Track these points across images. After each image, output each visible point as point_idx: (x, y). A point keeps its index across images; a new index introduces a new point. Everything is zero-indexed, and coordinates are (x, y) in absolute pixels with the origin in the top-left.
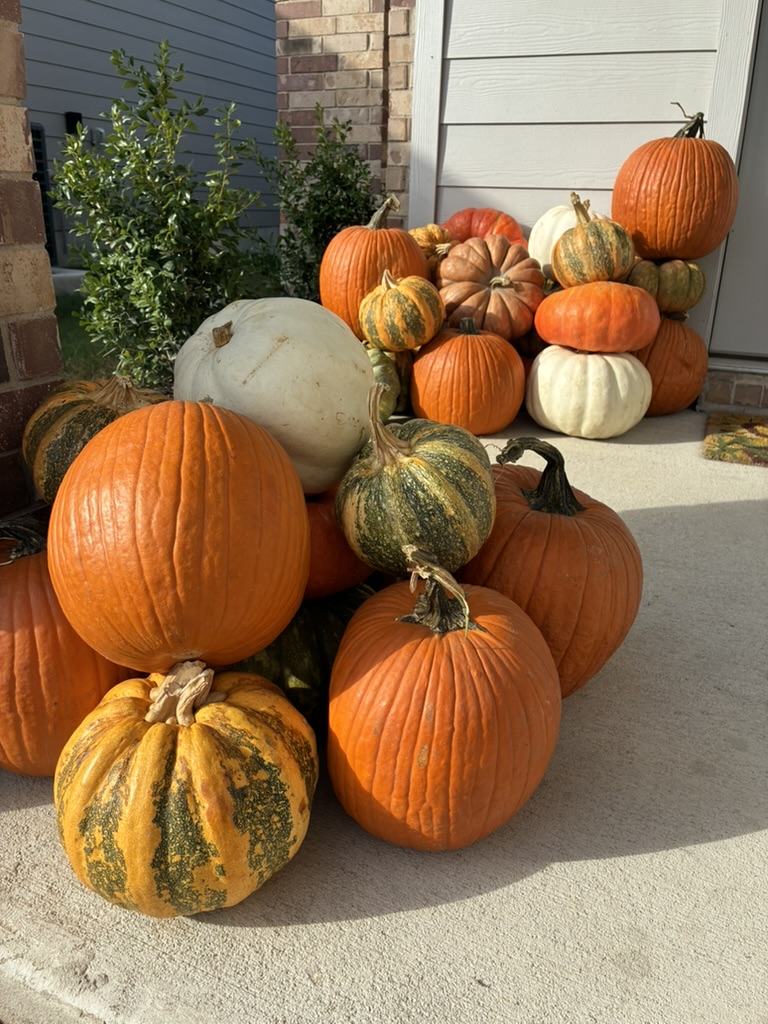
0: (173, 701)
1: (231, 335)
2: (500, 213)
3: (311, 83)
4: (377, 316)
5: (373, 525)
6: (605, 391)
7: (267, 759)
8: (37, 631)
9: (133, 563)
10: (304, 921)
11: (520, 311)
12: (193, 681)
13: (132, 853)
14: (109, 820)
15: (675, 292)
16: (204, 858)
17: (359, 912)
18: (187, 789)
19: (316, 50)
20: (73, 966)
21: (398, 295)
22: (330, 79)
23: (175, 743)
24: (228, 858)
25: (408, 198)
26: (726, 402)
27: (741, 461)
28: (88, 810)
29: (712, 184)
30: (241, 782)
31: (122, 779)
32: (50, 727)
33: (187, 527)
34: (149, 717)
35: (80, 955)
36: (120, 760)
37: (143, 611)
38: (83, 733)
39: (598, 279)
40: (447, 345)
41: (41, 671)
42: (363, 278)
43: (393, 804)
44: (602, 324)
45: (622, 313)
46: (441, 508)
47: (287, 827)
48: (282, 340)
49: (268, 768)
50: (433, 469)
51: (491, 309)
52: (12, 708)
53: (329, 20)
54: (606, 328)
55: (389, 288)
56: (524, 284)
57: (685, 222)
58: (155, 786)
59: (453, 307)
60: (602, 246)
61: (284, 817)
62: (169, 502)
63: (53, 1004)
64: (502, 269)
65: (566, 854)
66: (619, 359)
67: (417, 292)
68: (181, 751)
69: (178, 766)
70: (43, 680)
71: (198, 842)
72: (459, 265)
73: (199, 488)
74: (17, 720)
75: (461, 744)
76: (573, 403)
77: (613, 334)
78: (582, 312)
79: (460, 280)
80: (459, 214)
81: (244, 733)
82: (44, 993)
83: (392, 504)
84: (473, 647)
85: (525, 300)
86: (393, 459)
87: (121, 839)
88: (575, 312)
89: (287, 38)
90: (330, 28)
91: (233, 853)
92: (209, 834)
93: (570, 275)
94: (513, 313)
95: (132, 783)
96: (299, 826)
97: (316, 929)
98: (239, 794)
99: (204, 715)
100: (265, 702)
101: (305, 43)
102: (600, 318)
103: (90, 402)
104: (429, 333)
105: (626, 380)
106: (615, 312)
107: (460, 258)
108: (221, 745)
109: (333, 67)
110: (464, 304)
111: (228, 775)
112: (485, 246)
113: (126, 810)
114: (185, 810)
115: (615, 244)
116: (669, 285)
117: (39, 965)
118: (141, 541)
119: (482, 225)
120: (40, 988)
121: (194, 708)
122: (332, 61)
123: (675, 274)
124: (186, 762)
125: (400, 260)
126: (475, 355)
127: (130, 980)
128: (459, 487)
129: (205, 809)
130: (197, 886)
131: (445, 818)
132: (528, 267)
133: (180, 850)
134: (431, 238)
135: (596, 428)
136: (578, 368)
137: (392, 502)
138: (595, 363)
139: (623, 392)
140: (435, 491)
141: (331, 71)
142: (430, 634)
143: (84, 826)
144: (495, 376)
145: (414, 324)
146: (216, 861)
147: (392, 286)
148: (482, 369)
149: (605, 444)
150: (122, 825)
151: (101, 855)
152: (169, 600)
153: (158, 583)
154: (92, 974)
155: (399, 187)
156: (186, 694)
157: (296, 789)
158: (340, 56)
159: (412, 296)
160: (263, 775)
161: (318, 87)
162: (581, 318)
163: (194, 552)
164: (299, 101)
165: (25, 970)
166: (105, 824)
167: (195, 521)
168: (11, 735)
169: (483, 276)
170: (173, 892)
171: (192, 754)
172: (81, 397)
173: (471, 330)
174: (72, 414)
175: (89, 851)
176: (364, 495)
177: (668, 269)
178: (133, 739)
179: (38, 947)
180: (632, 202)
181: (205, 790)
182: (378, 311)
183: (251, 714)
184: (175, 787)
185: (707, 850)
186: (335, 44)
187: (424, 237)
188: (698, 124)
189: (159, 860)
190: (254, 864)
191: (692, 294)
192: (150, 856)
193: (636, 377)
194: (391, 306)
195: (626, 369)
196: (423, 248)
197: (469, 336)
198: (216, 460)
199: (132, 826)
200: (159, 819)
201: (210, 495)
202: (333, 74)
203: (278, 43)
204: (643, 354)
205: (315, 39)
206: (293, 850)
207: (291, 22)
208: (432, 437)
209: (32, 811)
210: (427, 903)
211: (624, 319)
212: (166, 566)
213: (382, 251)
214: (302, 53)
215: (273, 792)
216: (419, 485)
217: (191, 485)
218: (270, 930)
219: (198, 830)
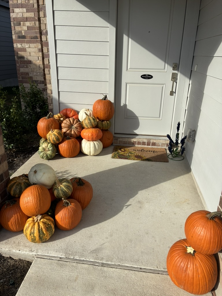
0: (38, 219)
1: (36, 172)
2: (73, 109)
3: (25, 66)
4: (50, 138)
5: (58, 194)
6: (94, 148)
7: (50, 224)
8: (18, 214)
9: (33, 206)
10: (55, 240)
11: (78, 133)
12: (40, 217)
13: (37, 236)
14: (33, 233)
15: (105, 127)
16: (44, 235)
17: (62, 238)
18: (42, 228)
19: (26, 59)
20: (30, 250)
21: (54, 134)
22: (30, 66)
23: (39, 224)
24: (47, 235)
25: (53, 105)
26: (117, 144)
27: (117, 158)
28: (31, 233)
29: (109, 109)
30: (47, 227)
31: (34, 229)
32: (20, 225)
33: (39, 201)
34: (35, 222)
35: (30, 249)
36: (33, 227)
37: (35, 211)
38: (27, 225)
39: (91, 128)
40: (64, 142)
41: (19, 219)
42: (46, 129)
43: (64, 226)
44: (92, 137)
45: (95, 135)
46: (66, 191)
47: (52, 230)
48: (44, 173)
49: (50, 225)
50: (65, 187)
51: (72, 133)
52: (16, 224)
53: (28, 53)
54: (93, 137)
55: (52, 132)
56: (78, 128)
57: (105, 116)
58: (38, 229)
59: (65, 133)
60: (91, 122)
61: (52, 229)
62: (37, 199)
63: (29, 255)
64: (74, 125)
65: (84, 228)
66: (96, 142)
67: (58, 134)
68: (40, 225)
69: (40, 226)
70: (19, 220)
71: (43, 233)
72: (65, 125)
73: (39, 197)
74: (16, 225)
75: (71, 218)
76: (89, 151)
77: (94, 138)
78: (88, 135)
79: (66, 127)
80: (64, 110)
81: (46, 221)
82: (27, 254)
83: (60, 192)
84: (71, 207)
85: (79, 130)
86: (60, 185)
87: (35, 235)
88: (87, 134)
89: (18, 56)
90: (29, 55)
91: (47, 234)
92: (45, 233)
93: (86, 127)
94: (76, 133)
95: (35, 229)
96: (54, 230)
97: (57, 241)
98: (47, 228)
99: (41, 220)
100: (48, 217)
101: (23, 57)
102: (92, 136)
103: (17, 182)
104: (61, 140)
105: (97, 146)
106: (94, 135)
107: (65, 123)
108: (44, 223)
109: (30, 63)
110: (67, 132)
111: (46, 226)
112: (70, 120)
113: (35, 232)
114: (42, 231)
115: (93, 122)
116: (104, 126)
117: (26, 251)
118: (34, 204)
119: (69, 112)
120: (27, 253)
121: (40, 220)
122: (30, 62)
123: (105, 124)
124: (41, 226)
125: (54, 125)
126: (70, 144)
127: (37, 250)
128: (68, 188)
129: (44, 230)
130: (44, 238)
131: (70, 226)
132: (78, 124)
133: (42, 235)
134: (59, 117)
135: (93, 154)
136: (89, 144)
137: (60, 191)
138: (92, 143)
139: (97, 148)
140: (65, 189)
141: (30, 64)
142: (66, 207)
143: (30, 235)
144: (74, 147)
145: (58, 139)
146: (46, 235)
147: (53, 132)
148: (72, 146)
149: (95, 157)
150: (35, 233)
151: (33, 237)
152: (38, 209)
153: (36, 208)
154: (33, 250)
155: (51, 103)
156: (39, 218)
157: (53, 226)
158: (32, 61)
159: (57, 134)
160: (49, 225)
161: (27, 67)
162: (88, 136)
163: (40, 204)
164: (22, 70)
165: (24, 252)
166: (33, 234)
167: (40, 200)
168: (16, 227)
169: (70, 126)
170: (41, 239)
171: (41, 225)
172: (16, 181)
173: (69, 139)
174: (16, 185)
175: (31, 237)
176: (57, 191)
177: (104, 123)
178: (34, 224)
179: (25, 249)
180: (96, 112)
181: (44, 228)
182: (51, 138)
183: (47, 219)
184: (40, 228)
185: (100, 224)
186: (30, 58)
187: (58, 117)
188: (106, 97)
189: (40, 236)
190: (50, 235)
191: (108, 127)
192: (39, 236)
193: (99, 145)
194: (53, 136)
195: (97, 144)
196: (57, 119)
197: (69, 140)
198: (40, 193)
199: (36, 233)
200: (39, 232)
201: (41, 197)
202: (30, 65)
203: (15, 57)
204: (101, 140)
205: (25, 57)
206: (53, 233)
207: (18, 52)
208: (64, 182)
209: (17, 236)
210: (69, 236)
211: (96, 136)
212: (37, 206)
213: (50, 124)
214: (22, 60)
215: (51, 227)
216: (63, 189)
217: (38, 197)
218: (52, 242)
219: (43, 232)
